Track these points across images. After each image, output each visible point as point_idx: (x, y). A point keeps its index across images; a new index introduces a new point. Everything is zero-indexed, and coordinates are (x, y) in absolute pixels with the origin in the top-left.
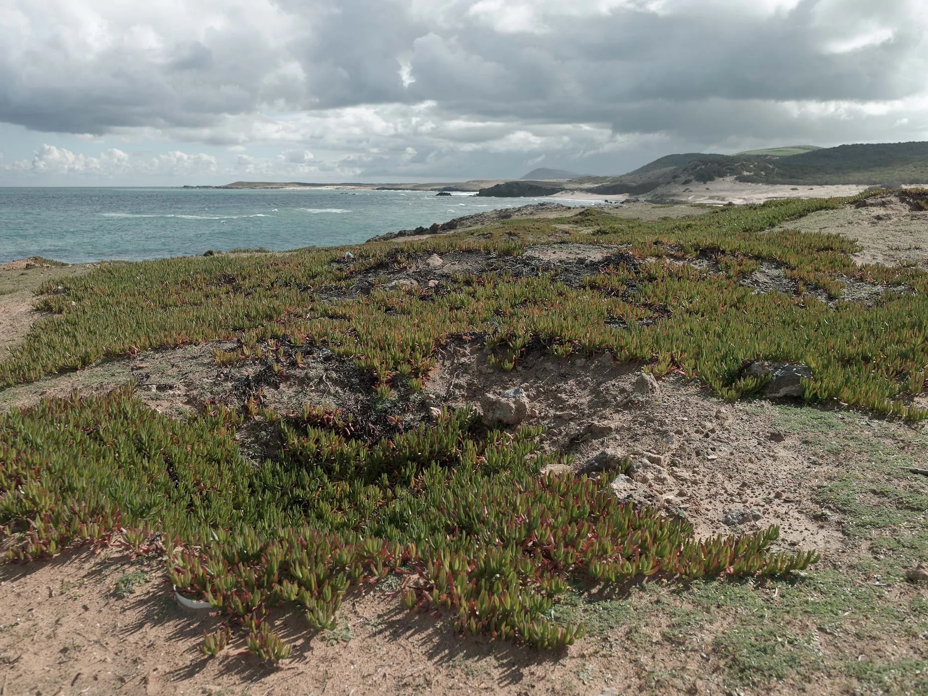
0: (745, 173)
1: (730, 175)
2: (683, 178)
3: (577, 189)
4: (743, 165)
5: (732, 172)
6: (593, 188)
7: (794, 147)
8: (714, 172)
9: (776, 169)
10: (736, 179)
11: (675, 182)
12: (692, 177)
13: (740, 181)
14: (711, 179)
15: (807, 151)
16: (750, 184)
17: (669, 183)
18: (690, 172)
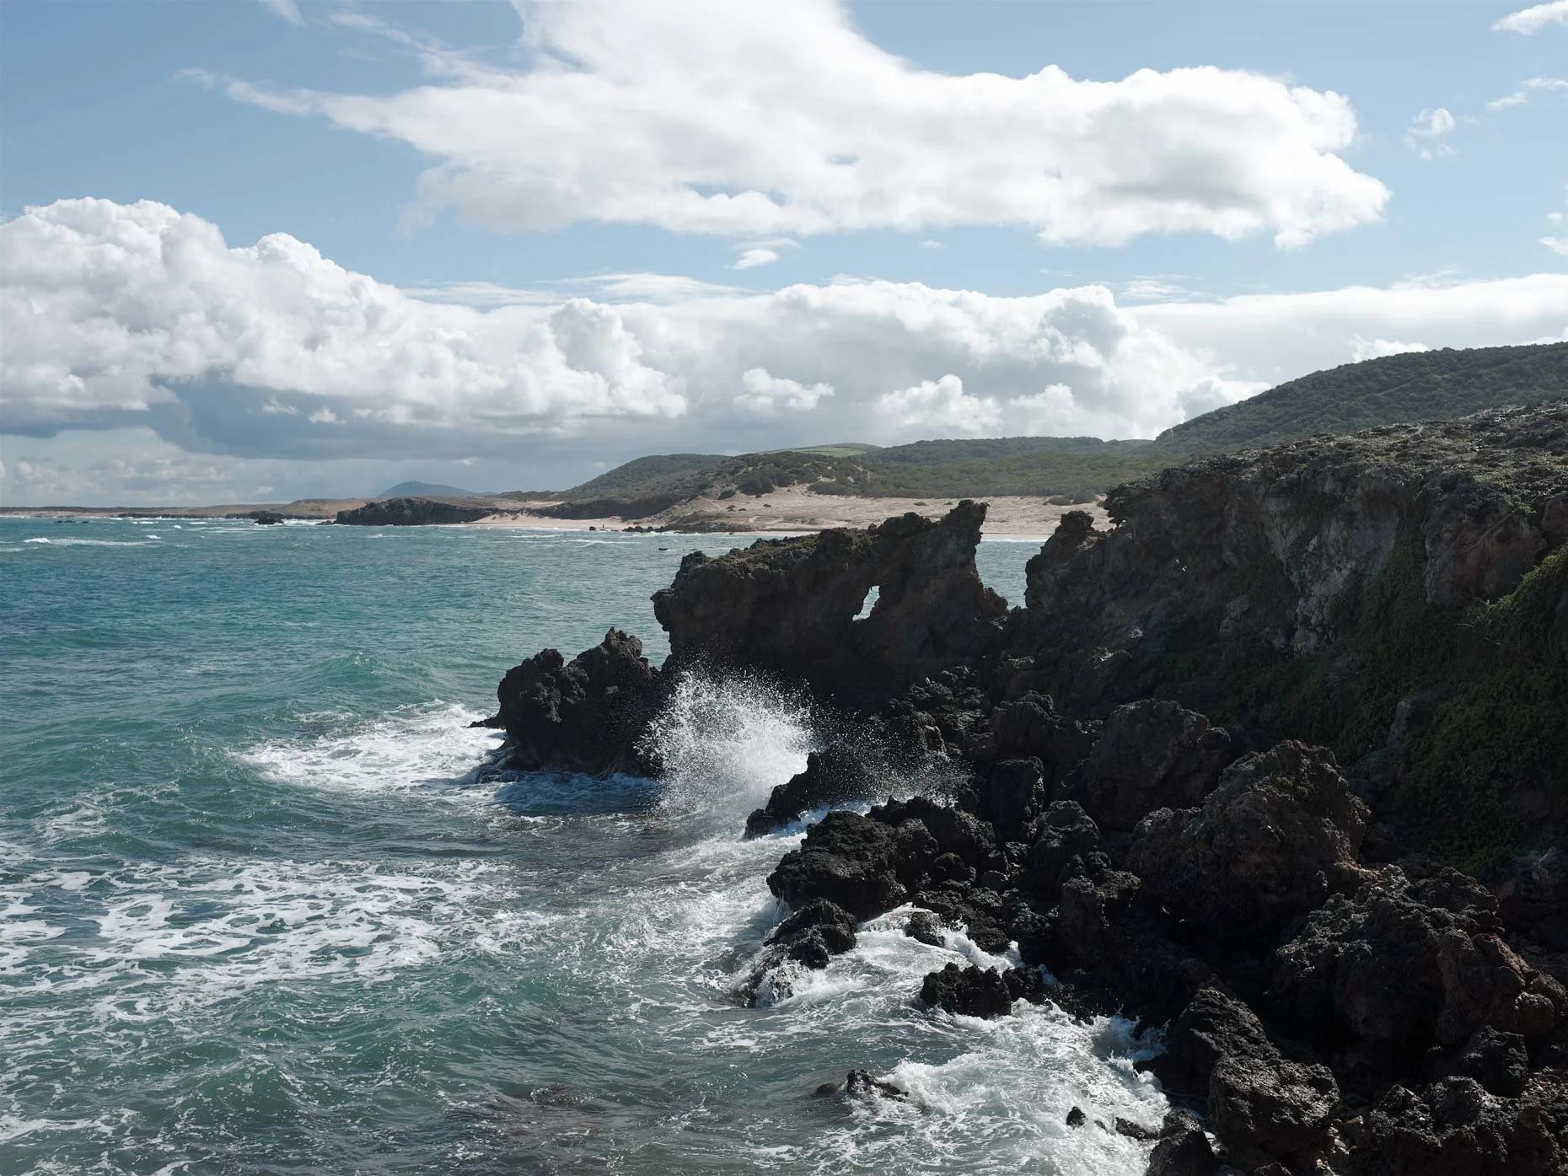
0: (823, 480)
1: (799, 483)
2: (718, 489)
3: (521, 511)
4: (816, 465)
5: (802, 477)
6: (553, 508)
7: (835, 446)
8: (773, 478)
9: (869, 473)
10: (810, 489)
11: (705, 495)
12: (734, 487)
13: (818, 493)
14: (768, 489)
15: (859, 453)
16: (835, 497)
17: (693, 497)
18: (729, 477)
